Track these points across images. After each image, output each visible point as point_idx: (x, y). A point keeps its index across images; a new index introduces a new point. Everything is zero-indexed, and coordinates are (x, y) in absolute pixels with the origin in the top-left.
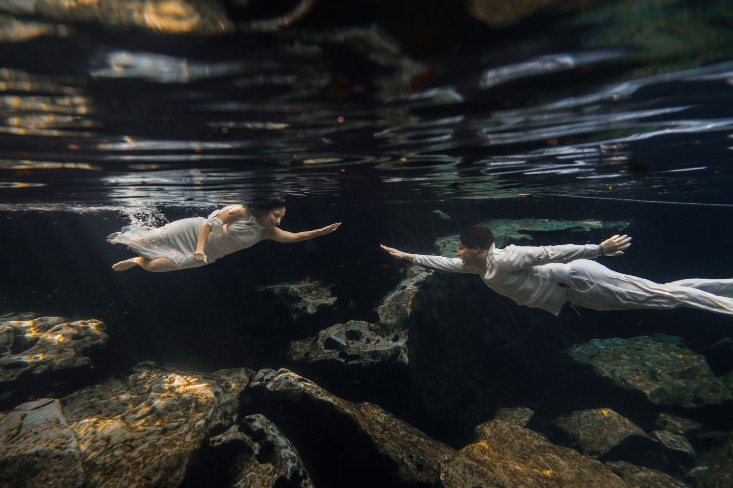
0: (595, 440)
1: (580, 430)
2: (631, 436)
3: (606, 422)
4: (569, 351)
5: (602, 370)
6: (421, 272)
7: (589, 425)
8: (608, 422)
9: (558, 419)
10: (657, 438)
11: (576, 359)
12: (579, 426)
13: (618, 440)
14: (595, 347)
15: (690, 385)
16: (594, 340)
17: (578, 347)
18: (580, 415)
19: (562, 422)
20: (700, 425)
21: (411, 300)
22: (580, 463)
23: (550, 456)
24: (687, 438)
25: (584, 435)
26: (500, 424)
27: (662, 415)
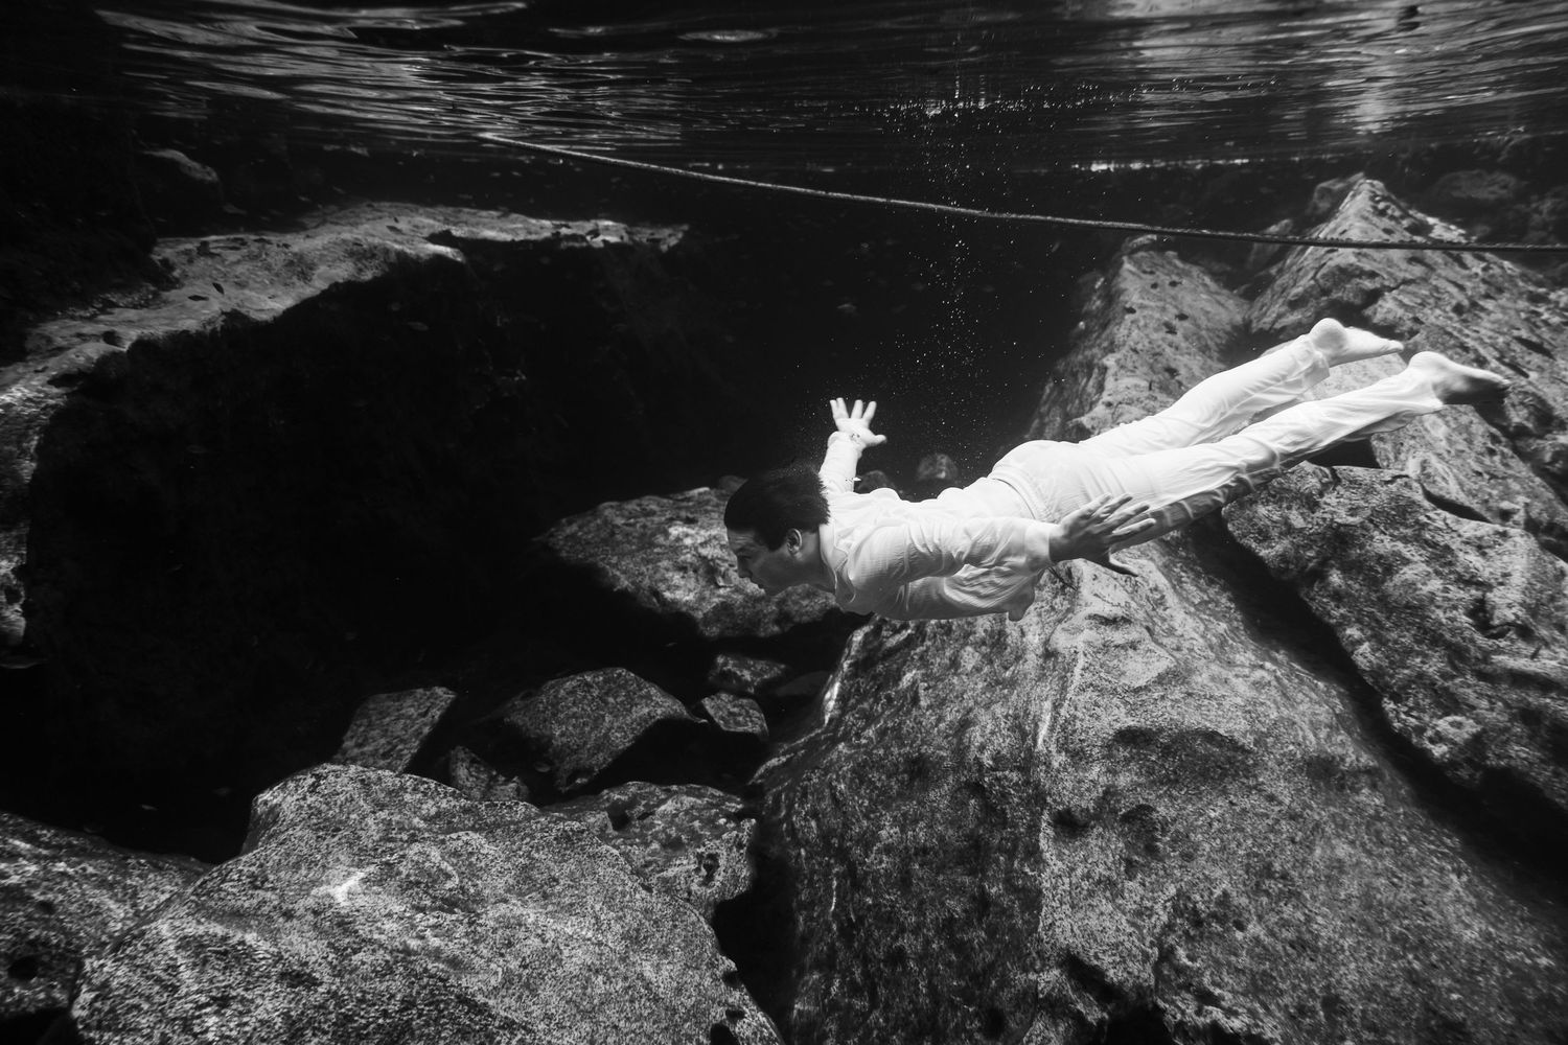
0: (585, 743)
1: (555, 726)
2: (660, 723)
3: (611, 700)
4: (552, 535)
5: (614, 576)
6: (85, 341)
7: (575, 709)
8: (615, 698)
9: (509, 705)
10: (706, 715)
11: (564, 554)
12: (554, 715)
13: (631, 736)
14: (606, 522)
16: (606, 504)
17: (570, 523)
18: (558, 691)
19: (517, 712)
20: (783, 666)
21: (38, 433)
22: (533, 838)
23: (458, 838)
24: (757, 701)
25: (563, 734)
26: (331, 778)
27: (720, 660)
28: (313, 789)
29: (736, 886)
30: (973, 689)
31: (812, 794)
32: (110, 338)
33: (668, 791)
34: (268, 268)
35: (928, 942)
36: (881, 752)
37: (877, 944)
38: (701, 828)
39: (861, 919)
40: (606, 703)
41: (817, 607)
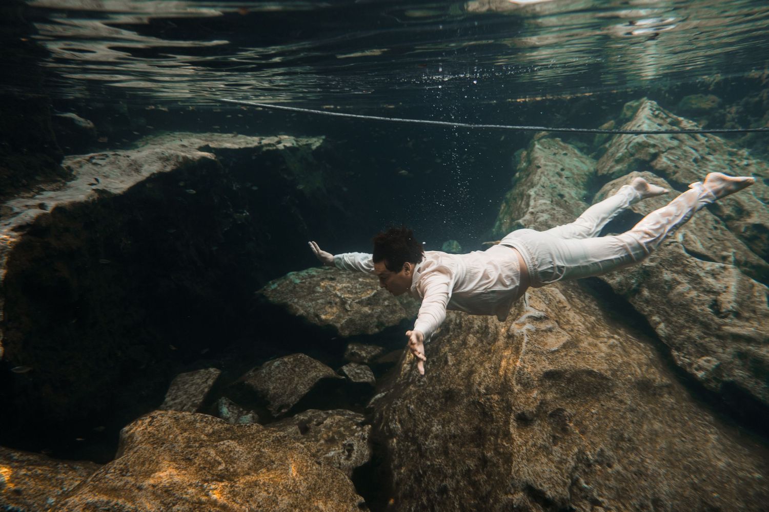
0: (285, 392)
1: (270, 384)
2: (322, 380)
3: (297, 370)
4: (265, 290)
5: (296, 308)
6: (29, 208)
7: (279, 375)
8: (299, 368)
9: (247, 375)
10: (344, 374)
11: (271, 299)
12: (270, 378)
13: (308, 387)
14: (291, 282)
16: (291, 273)
17: (273, 283)
18: (270, 367)
19: (251, 379)
20: (381, 348)
24: (369, 366)
25: (274, 388)
27: (350, 347)
29: (362, 459)
31: (398, 411)
33: (328, 413)
34: (120, 168)
35: (458, 482)
36: (431, 388)
37: (433, 484)
38: (344, 431)
39: (425, 472)
40: (295, 371)
41: (396, 318)
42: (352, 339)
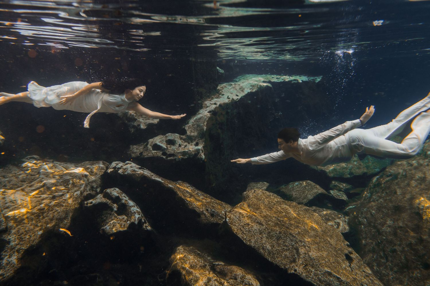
0: (301, 197)
1: (293, 192)
2: (320, 194)
3: (307, 187)
6: (211, 105)
7: (298, 189)
8: (308, 187)
9: (281, 187)
10: (331, 194)
12: (293, 190)
13: (313, 196)
15: (348, 166)
18: (293, 185)
19: (283, 189)
20: (351, 186)
21: (206, 122)
22: (299, 209)
23: (283, 206)
24: (345, 193)
25: (295, 194)
26: (257, 191)
27: (333, 182)
28: (254, 192)
29: (345, 230)
30: (415, 191)
31: (364, 213)
32: (215, 104)
33: (323, 209)
34: (236, 90)
35: (403, 248)
36: (385, 204)
37: (387, 247)
38: (335, 217)
39: (382, 242)
40: (306, 188)
41: (361, 172)
42: (335, 179)
